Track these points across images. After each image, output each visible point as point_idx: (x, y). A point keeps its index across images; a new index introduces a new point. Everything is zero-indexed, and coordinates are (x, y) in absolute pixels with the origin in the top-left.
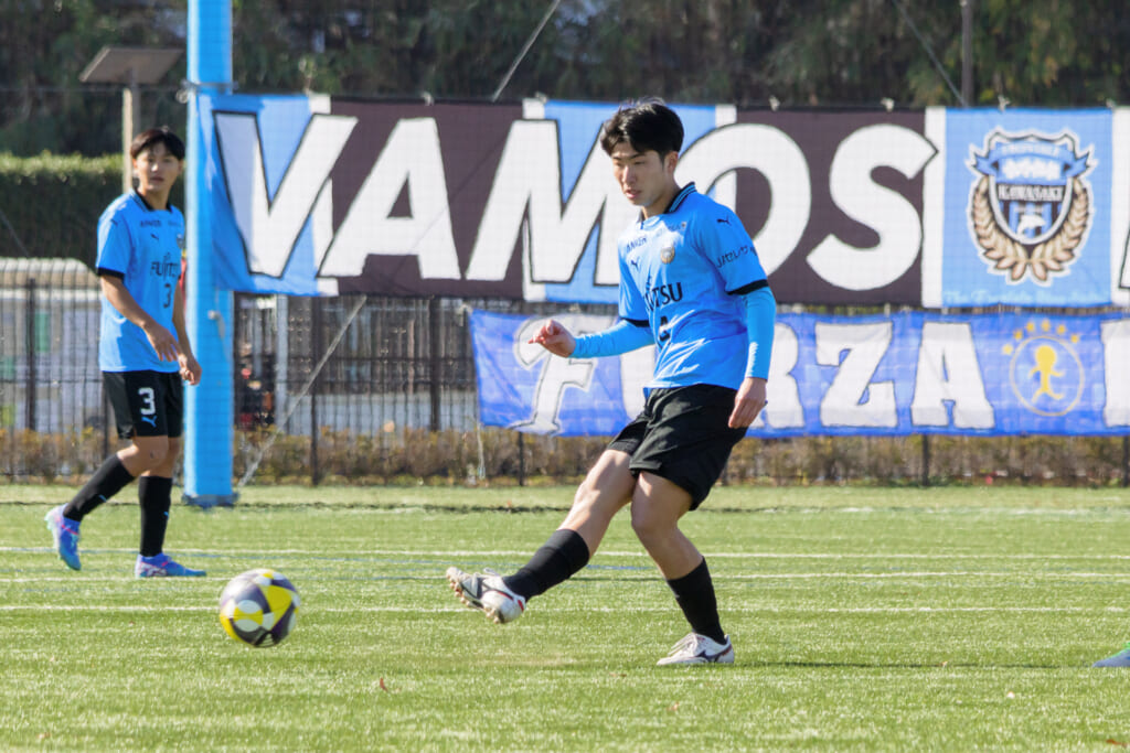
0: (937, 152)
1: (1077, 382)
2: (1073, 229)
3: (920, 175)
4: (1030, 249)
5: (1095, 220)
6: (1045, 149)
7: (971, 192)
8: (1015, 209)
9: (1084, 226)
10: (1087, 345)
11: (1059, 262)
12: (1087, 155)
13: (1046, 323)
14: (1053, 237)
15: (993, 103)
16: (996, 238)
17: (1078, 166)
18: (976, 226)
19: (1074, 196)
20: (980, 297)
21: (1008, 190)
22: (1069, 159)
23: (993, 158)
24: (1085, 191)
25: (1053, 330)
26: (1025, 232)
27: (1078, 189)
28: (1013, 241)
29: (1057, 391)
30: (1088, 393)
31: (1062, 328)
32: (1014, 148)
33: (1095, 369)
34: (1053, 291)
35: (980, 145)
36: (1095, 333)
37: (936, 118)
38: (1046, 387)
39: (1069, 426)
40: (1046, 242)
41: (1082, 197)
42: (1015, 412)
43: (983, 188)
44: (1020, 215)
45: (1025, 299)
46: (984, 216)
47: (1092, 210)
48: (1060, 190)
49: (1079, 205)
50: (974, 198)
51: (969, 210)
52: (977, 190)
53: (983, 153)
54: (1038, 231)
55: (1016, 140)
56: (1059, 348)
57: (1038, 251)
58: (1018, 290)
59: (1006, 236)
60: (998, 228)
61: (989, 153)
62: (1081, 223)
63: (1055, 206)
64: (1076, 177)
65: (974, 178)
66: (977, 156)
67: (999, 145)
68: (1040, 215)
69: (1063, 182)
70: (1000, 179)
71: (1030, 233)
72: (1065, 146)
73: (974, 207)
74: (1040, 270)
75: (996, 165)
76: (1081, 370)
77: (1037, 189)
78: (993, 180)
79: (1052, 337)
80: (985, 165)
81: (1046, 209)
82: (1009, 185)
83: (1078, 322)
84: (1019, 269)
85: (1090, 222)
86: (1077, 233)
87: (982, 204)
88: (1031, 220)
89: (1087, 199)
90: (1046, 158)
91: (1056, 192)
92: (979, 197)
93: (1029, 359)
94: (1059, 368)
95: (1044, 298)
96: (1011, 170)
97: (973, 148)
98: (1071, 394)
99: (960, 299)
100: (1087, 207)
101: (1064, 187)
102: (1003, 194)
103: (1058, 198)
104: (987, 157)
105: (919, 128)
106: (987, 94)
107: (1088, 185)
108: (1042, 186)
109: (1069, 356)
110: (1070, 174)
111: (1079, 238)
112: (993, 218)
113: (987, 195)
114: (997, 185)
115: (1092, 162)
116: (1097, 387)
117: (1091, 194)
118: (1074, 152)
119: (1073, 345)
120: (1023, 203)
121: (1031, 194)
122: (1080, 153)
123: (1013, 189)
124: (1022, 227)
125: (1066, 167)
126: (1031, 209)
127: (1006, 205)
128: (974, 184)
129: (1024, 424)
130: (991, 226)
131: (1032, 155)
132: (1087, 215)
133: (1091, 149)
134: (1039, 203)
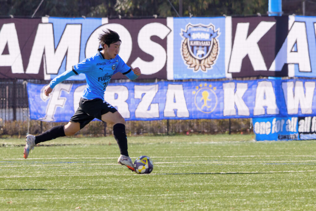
0: (171, 31)
1: (215, 102)
2: (213, 54)
3: (166, 38)
4: (200, 61)
5: (220, 52)
6: (204, 30)
7: (182, 43)
8: (195, 48)
9: (217, 54)
10: (219, 90)
11: (210, 65)
12: (217, 31)
13: (206, 84)
14: (207, 57)
15: (188, 16)
16: (189, 58)
17: (215, 35)
18: (183, 54)
19: (214, 44)
20: (185, 76)
21: (193, 43)
22: (212, 33)
23: (188, 33)
24: (217, 42)
25: (208, 86)
26: (199, 56)
27: (215, 42)
28: (195, 59)
29: (209, 105)
30: (218, 106)
31: (211, 86)
32: (195, 29)
33: (221, 98)
34: (208, 74)
35: (184, 29)
36: (221, 87)
37: (170, 21)
38: (205, 104)
39: (212, 116)
40: (205, 59)
41: (216, 44)
42: (196, 112)
43: (185, 42)
44: (197, 50)
45: (199, 77)
46: (186, 51)
47: (219, 48)
48: (209, 42)
49: (215, 47)
50: (183, 45)
51: (181, 49)
52: (184, 43)
53: (185, 31)
54: (203, 55)
55: (195, 27)
56: (210, 91)
57: (203, 62)
58: (197, 74)
59: (193, 57)
60: (191, 55)
61: (187, 30)
62: (216, 52)
63: (208, 47)
64: (214, 38)
65: (183, 39)
66: (183, 32)
67: (190, 28)
68: (203, 50)
69: (210, 40)
70: (191, 39)
71: (201, 56)
72: (211, 29)
73: (183, 48)
74: (203, 68)
75: (189, 35)
76: (216, 98)
77: (202, 42)
78: (188, 39)
79: (208, 89)
80: (186, 35)
81: (205, 48)
82: (194, 41)
83: (216, 84)
84: (197, 67)
85: (219, 52)
86: (215, 56)
87: (185, 47)
88: (200, 52)
89: (217, 45)
90: (205, 32)
91: (208, 43)
92: (184, 45)
93: (200, 95)
94: (209, 98)
95: (205, 76)
96: (194, 36)
97: (182, 30)
98: (213, 106)
99: (179, 77)
100: (218, 47)
101: (211, 41)
102: (192, 44)
103: (209, 45)
104: (186, 32)
105: (165, 24)
106: (187, 12)
107: (218, 40)
108: (204, 41)
109: (213, 94)
110: (213, 37)
111: (216, 57)
112: (189, 51)
113: (187, 44)
114: (190, 41)
115: (219, 33)
116: (221, 103)
117: (218, 43)
118: (213, 31)
119: (214, 90)
120: (198, 46)
121: (200, 44)
122: (215, 31)
123: (195, 42)
124: (198, 54)
125: (211, 35)
126: (200, 48)
127: (192, 47)
128: (183, 41)
129: (198, 116)
130: (188, 54)
131: (201, 32)
132: (218, 50)
133: (219, 29)
134: (203, 47)
